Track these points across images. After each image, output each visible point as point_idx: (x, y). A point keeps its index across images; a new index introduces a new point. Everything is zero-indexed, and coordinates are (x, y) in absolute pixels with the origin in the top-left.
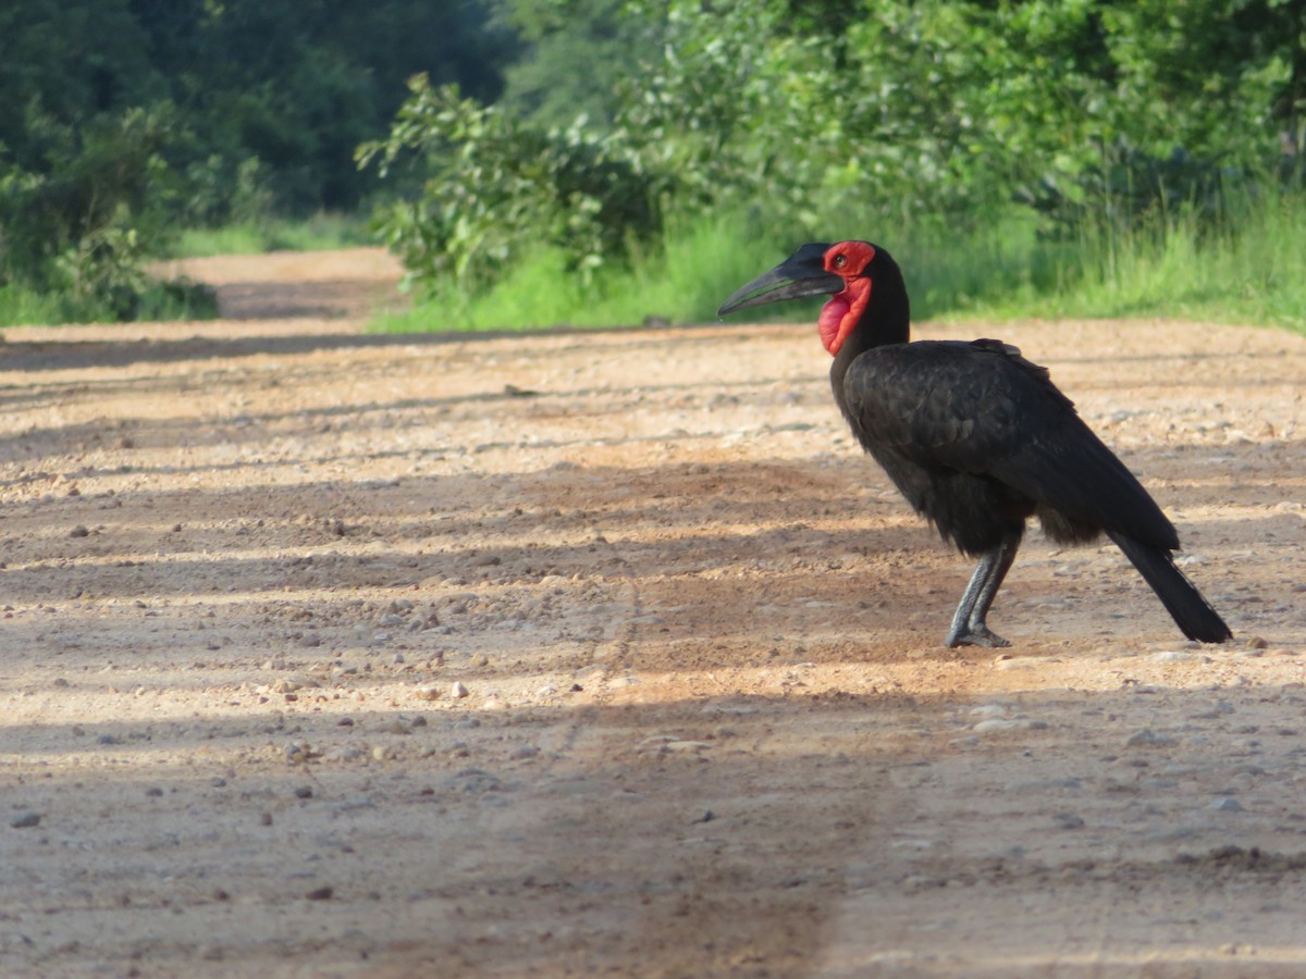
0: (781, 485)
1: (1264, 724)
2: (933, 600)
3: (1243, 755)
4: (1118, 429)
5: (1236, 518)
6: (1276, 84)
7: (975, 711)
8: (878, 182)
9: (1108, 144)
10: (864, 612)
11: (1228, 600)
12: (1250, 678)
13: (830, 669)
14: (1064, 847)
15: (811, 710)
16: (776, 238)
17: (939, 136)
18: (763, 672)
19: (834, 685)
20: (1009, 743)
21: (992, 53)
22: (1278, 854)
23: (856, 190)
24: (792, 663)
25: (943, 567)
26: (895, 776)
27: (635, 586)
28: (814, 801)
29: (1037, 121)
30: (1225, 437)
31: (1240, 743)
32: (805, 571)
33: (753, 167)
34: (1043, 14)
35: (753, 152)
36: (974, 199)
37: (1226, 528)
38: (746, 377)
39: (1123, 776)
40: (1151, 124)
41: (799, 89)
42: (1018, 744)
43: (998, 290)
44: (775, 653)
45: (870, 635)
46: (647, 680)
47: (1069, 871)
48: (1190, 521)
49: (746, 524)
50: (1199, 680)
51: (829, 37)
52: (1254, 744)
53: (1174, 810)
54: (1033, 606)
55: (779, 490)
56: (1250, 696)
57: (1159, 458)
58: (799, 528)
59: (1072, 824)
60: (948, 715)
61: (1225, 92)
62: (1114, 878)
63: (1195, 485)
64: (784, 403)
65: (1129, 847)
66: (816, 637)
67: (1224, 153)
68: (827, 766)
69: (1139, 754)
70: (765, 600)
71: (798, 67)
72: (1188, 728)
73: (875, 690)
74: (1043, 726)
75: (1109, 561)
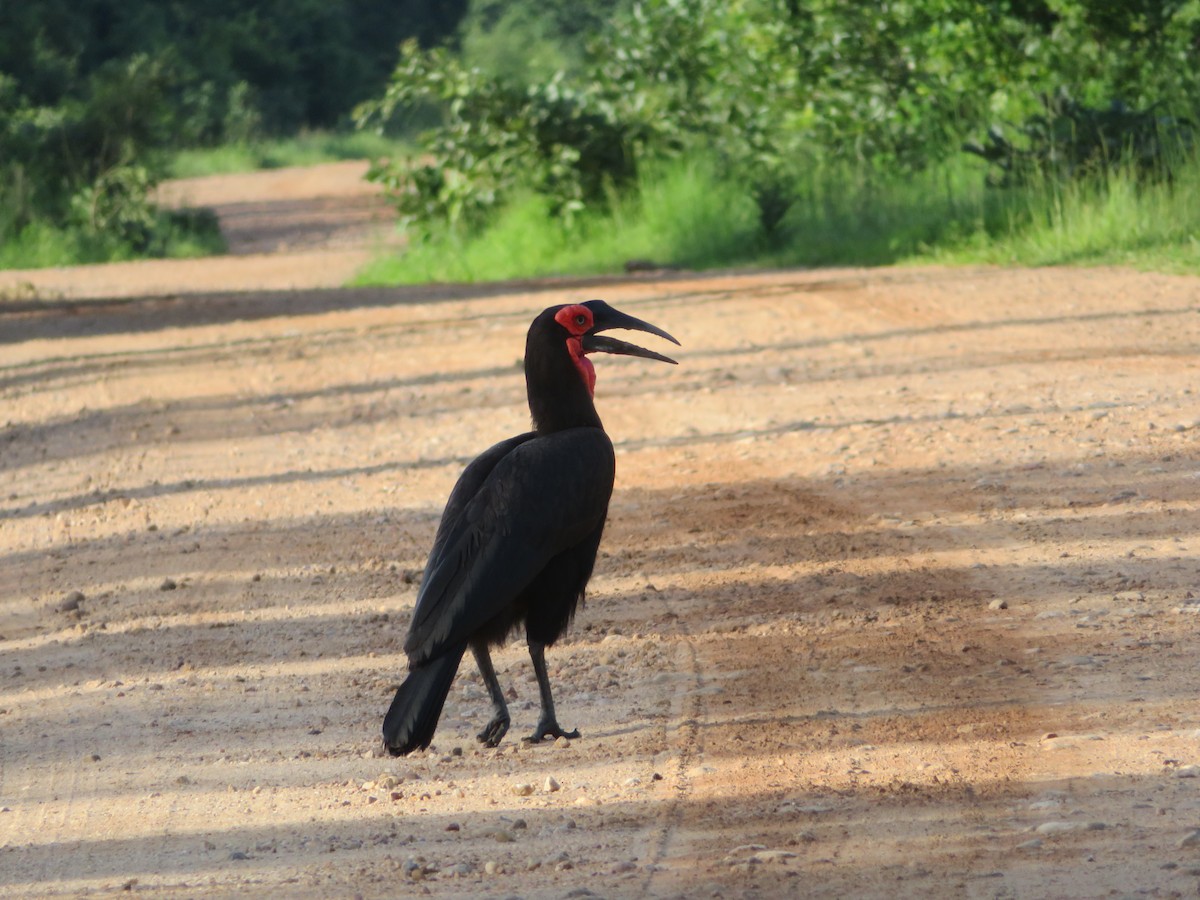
0: (806, 514)
2: (969, 660)
7: (1033, 806)
8: (833, 125)
10: (908, 677)
13: (889, 752)
15: (881, 806)
17: (888, 80)
18: (827, 757)
19: (896, 774)
20: (1071, 845)
23: (813, 133)
24: (852, 745)
25: (973, 619)
26: (973, 892)
27: (691, 646)
32: (845, 625)
33: (720, 113)
36: (923, 140)
42: (1079, 846)
44: (834, 732)
45: (918, 705)
46: (721, 767)
49: (781, 566)
54: (1065, 667)
55: (805, 522)
57: (1150, 473)
58: (831, 571)
60: (1009, 811)
63: (1189, 508)
66: (868, 709)
68: (908, 879)
70: (814, 663)
73: (935, 779)
74: (1101, 827)
75: (1126, 611)
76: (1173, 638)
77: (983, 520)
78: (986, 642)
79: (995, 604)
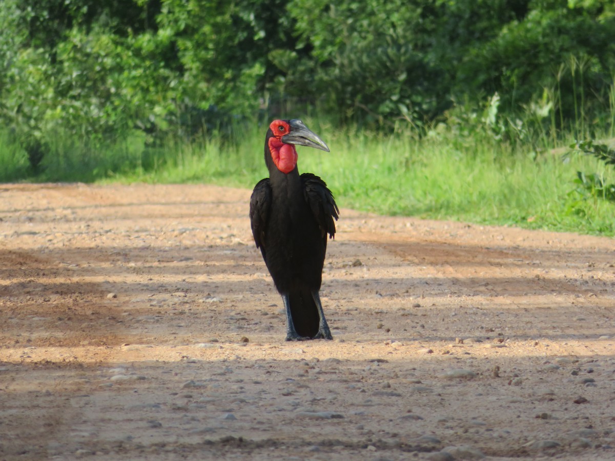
0: (22, 261)
1: (246, 379)
2: (93, 317)
3: (237, 393)
4: (182, 237)
5: (236, 280)
6: (258, 75)
7: (111, 370)
8: (71, 118)
9: (179, 102)
10: (60, 322)
11: (231, 319)
12: (240, 356)
13: (43, 350)
14: (152, 436)
15: (34, 369)
16: (22, 144)
17: (100, 97)
18: (11, 351)
19: (45, 357)
20: (127, 386)
21: (125, 58)
22: (252, 440)
23: (60, 121)
24: (25, 347)
25: (98, 302)
26: (73, 402)
28: (33, 413)
29: (146, 91)
30: (231, 241)
31: (235, 387)
32: (33, 302)
33: (12, 109)
34: (149, 41)
35: (11, 102)
36: (116, 127)
37: (231, 284)
38: (6, 209)
39: (180, 402)
40: (199, 93)
41: (34, 73)
42: (131, 386)
43: (127, 169)
44: (17, 342)
45: (63, 334)
47: (154, 448)
48: (214, 281)
49: (5, 280)
50: (217, 357)
51: (48, 48)
52: (242, 388)
53: (204, 419)
54: (140, 321)
55: (21, 264)
56: (240, 365)
57: (201, 251)
58: (30, 281)
59: (156, 425)
60: (99, 372)
61: (234, 79)
62: (175, 451)
63: (217, 264)
64: (24, 222)
65: (182, 436)
66: (37, 334)
67: (232, 108)
68: (41, 396)
69: (188, 392)
70: (13, 316)
71: (34, 62)
72: (211, 380)
73: (64, 360)
74: (144, 378)
75: (176, 300)
76: (198, 311)
77: (112, 265)
78: (103, 311)
79: (110, 295)
